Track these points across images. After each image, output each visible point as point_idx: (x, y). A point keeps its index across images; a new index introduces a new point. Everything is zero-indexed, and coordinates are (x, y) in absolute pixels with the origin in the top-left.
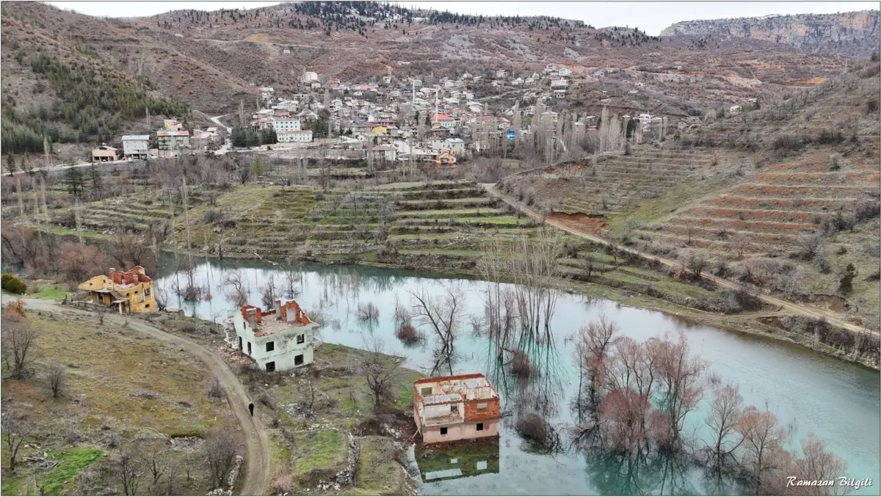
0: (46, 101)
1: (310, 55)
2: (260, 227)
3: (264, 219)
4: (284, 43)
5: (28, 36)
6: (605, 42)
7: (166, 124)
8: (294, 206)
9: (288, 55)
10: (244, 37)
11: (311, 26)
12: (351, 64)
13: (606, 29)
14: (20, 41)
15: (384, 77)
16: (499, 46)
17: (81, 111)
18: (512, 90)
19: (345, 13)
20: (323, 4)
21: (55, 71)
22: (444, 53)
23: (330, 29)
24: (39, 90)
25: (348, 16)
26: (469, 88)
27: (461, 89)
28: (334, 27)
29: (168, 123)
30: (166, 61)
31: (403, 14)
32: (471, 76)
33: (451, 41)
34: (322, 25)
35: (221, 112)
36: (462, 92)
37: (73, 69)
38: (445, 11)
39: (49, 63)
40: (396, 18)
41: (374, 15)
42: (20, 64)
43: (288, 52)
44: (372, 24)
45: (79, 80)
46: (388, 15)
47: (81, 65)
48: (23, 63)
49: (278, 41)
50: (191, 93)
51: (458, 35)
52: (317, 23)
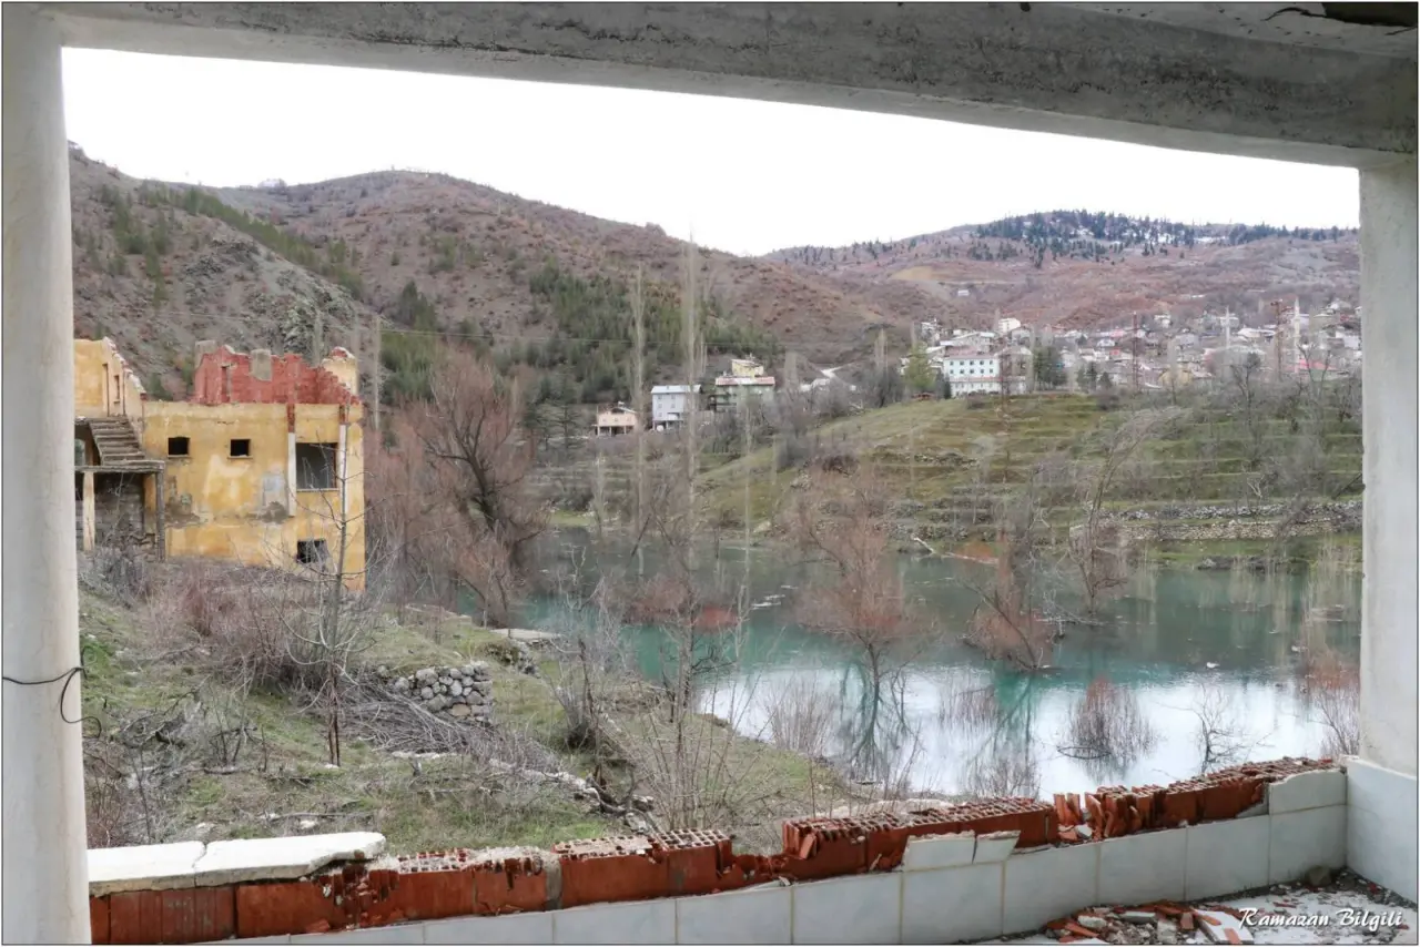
0: (541, 337)
1: (1007, 296)
4: (961, 279)
5: (535, 241)
7: (734, 366)
9: (964, 297)
10: (889, 276)
11: (1006, 254)
12: (1087, 302)
14: (520, 247)
15: (1157, 317)
17: (593, 350)
19: (1068, 236)
20: (1028, 224)
21: (563, 289)
22: (1274, 279)
23: (1041, 257)
24: (534, 319)
25: (1071, 241)
27: (1331, 329)
28: (1048, 254)
29: (738, 365)
30: (750, 280)
31: (1176, 233)
32: (1347, 305)
33: (1287, 260)
34: (1026, 250)
35: (839, 362)
36: (1332, 335)
37: (593, 286)
38: (1259, 223)
39: (556, 277)
40: (1162, 239)
41: (1121, 238)
42: (514, 282)
43: (965, 292)
44: (1118, 250)
45: (599, 301)
46: (1147, 236)
47: (606, 278)
48: (518, 280)
49: (947, 277)
50: (788, 331)
51: (1302, 250)
52: (1018, 250)
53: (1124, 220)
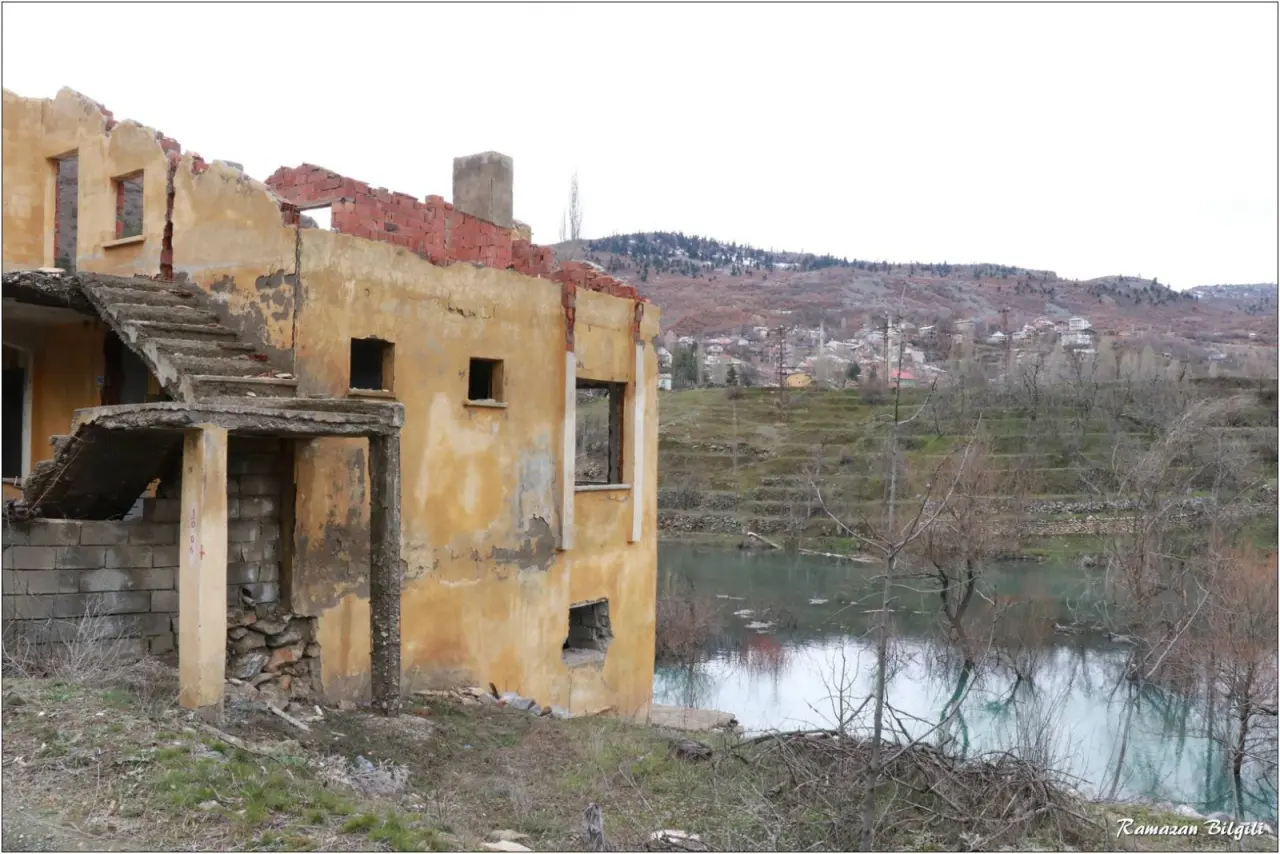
3: (732, 443)
6: (1106, 299)
12: (692, 313)
13: (1105, 279)
15: (756, 328)
16: (937, 296)
18: (988, 350)
19: (666, 255)
20: (632, 242)
22: (847, 301)
23: (646, 271)
25: (670, 260)
26: (915, 344)
28: (652, 269)
31: (758, 258)
32: (912, 326)
33: (855, 286)
34: (632, 265)
36: (902, 350)
38: (825, 254)
40: (746, 263)
41: (712, 259)
44: (710, 270)
46: (734, 259)
51: (866, 279)
52: (626, 265)
53: (714, 244)
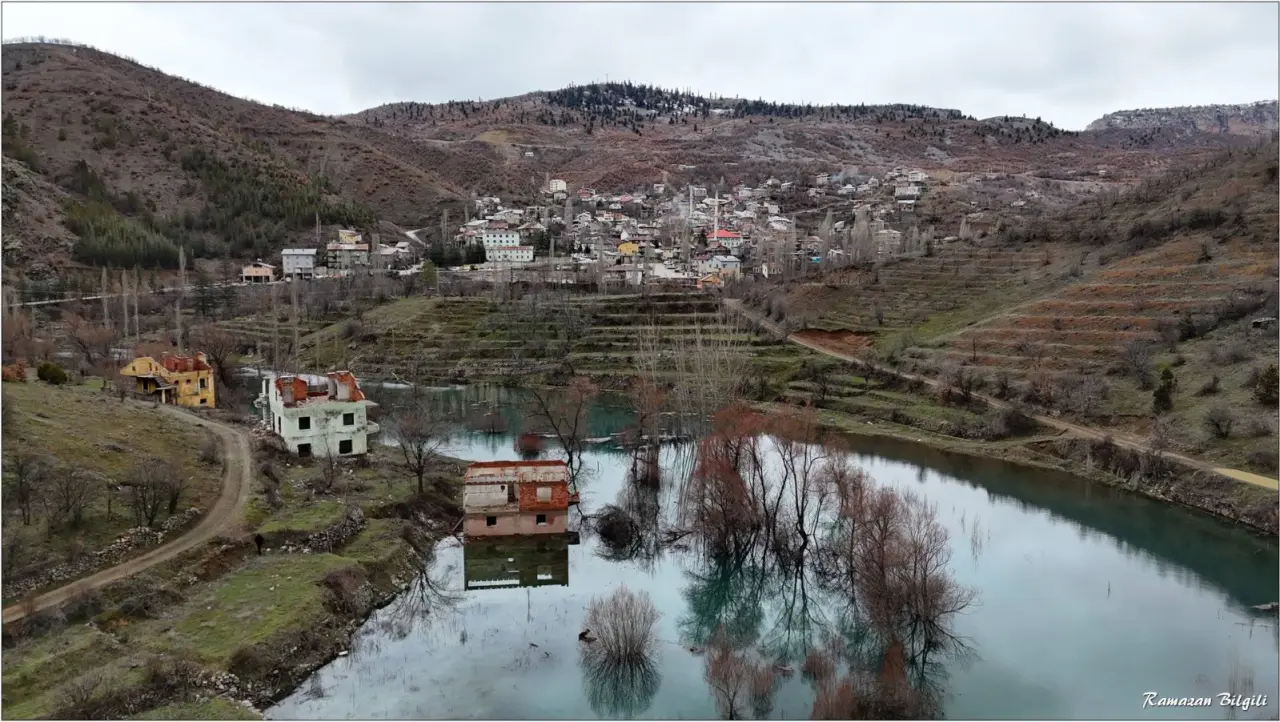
0: (194, 206)
1: (561, 158)
2: (408, 343)
3: (416, 333)
4: (527, 143)
5: (183, 126)
6: (990, 139)
7: (341, 235)
8: (459, 318)
9: (529, 158)
10: (474, 136)
11: (566, 121)
12: (614, 169)
13: (992, 120)
14: (171, 131)
15: (656, 185)
16: (828, 145)
17: (236, 219)
18: (838, 201)
19: (616, 105)
20: (587, 93)
21: (209, 168)
22: (745, 154)
23: (592, 125)
24: (187, 191)
25: (619, 109)
26: (773, 198)
27: (761, 200)
28: (598, 122)
29: (344, 234)
30: (356, 159)
31: (697, 105)
32: (777, 182)
33: (759, 138)
34: (581, 120)
35: (419, 226)
36: (762, 204)
37: (233, 166)
38: (757, 99)
39: (203, 159)
40: (686, 110)
41: (656, 107)
42: (168, 159)
43: (531, 154)
44: (652, 118)
45: (239, 180)
46: (676, 106)
47: (243, 161)
48: (171, 158)
49: (518, 140)
50: (383, 200)
51: (770, 131)
52: (575, 118)
53: (659, 92)
